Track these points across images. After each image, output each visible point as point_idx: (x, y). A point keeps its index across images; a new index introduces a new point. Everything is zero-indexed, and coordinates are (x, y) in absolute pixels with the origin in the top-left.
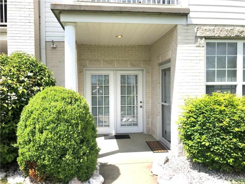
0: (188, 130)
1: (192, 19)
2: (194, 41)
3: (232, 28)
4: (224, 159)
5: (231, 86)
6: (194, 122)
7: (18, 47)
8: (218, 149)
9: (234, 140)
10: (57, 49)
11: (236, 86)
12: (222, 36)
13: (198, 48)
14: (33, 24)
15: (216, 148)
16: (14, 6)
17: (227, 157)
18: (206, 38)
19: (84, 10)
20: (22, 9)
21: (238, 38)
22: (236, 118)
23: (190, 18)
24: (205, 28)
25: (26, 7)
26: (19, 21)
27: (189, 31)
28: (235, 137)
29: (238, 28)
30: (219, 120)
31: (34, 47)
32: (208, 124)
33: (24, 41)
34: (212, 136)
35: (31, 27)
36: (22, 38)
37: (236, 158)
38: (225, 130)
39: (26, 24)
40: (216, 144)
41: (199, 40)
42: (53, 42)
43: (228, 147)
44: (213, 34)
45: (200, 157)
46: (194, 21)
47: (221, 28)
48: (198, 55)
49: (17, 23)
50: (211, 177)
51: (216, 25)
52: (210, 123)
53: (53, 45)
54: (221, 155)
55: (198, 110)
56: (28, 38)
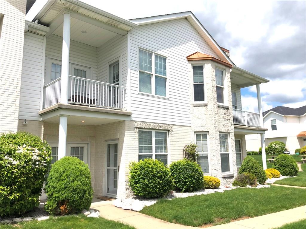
0: (137, 179)
1: (133, 118)
2: (133, 130)
3: (150, 124)
4: (154, 190)
5: (150, 155)
6: (140, 174)
7: (3, 124)
8: (152, 185)
9: (158, 180)
10: (28, 126)
11: (152, 155)
12: (146, 128)
13: (135, 134)
14: (18, 107)
15: (151, 185)
16: (3, 92)
17: (156, 189)
18: (139, 128)
19: (78, 109)
20: (9, 95)
21: (152, 129)
22: (158, 170)
23: (131, 117)
24: (138, 123)
25: (13, 94)
26: (6, 104)
27: (131, 124)
28: (158, 179)
29: (153, 124)
30: (151, 171)
31: (17, 125)
32: (147, 174)
33: (9, 120)
34: (149, 179)
35: (16, 109)
36: (8, 118)
37: (159, 188)
38: (154, 176)
39: (12, 107)
40: (151, 183)
41: (136, 129)
42: (26, 120)
43: (156, 183)
44: (142, 127)
45: (143, 192)
46: (134, 119)
47: (145, 123)
48: (135, 137)
49: (4, 106)
50: (148, 202)
51: (143, 122)
52: (147, 173)
53: (26, 123)
54: (153, 188)
55: (141, 168)
56: (13, 118)
